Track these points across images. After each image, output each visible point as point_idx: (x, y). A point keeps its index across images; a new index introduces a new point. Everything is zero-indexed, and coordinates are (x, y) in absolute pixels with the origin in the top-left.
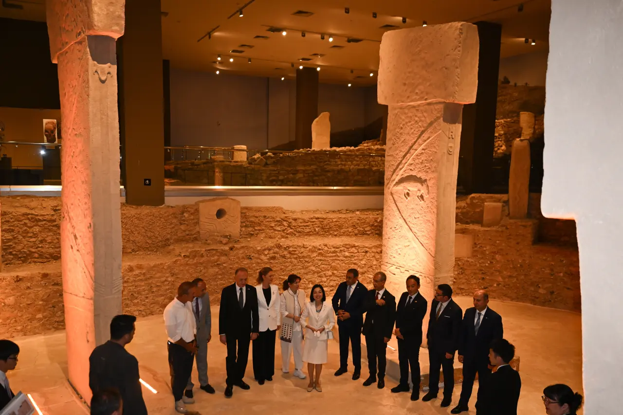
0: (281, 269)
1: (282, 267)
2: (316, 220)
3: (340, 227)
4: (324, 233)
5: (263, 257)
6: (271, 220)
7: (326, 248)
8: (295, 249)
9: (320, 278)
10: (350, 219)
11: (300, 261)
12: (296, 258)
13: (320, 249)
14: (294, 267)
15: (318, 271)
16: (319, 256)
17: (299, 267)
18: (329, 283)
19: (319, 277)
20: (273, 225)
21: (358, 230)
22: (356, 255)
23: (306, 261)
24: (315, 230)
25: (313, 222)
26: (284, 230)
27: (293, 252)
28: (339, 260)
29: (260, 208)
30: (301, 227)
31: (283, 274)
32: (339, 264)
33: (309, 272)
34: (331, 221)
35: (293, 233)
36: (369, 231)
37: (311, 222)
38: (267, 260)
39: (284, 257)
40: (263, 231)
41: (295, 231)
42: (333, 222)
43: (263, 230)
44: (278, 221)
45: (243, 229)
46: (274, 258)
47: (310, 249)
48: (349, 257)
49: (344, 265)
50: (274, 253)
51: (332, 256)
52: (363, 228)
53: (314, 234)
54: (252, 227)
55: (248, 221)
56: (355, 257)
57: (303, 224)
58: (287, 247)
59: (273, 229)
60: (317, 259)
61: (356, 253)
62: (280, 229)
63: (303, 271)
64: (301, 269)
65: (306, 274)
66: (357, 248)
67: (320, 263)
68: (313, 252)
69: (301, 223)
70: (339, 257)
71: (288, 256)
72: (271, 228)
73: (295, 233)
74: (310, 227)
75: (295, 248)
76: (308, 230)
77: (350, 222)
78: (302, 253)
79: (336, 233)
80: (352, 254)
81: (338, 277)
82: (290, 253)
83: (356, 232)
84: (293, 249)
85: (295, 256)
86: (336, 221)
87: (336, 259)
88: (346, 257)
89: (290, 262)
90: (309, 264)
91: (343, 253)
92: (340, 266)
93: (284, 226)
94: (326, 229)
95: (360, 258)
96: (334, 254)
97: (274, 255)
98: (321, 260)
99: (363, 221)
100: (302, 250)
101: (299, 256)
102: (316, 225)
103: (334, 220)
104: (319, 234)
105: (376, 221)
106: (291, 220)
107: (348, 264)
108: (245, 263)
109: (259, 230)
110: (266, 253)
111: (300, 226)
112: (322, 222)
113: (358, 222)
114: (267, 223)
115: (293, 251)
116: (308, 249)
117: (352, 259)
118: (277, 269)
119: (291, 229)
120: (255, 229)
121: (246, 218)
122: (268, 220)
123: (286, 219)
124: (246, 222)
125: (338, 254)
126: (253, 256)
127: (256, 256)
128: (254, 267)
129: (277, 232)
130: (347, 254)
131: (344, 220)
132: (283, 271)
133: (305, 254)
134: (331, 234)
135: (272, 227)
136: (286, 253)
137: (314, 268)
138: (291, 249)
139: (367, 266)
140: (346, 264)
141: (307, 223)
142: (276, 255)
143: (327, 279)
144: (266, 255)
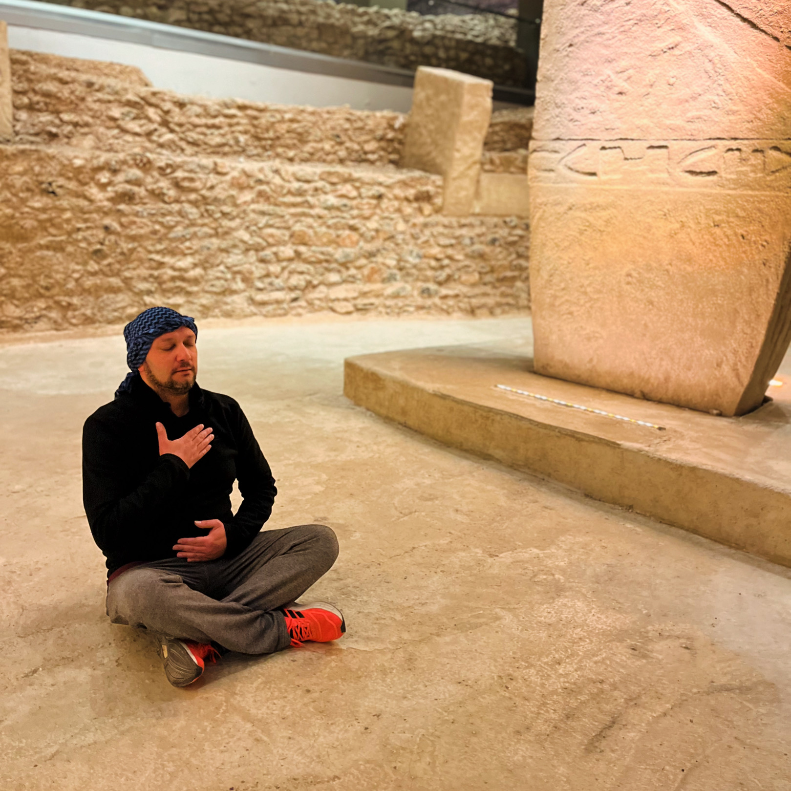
0: (155, 232)
1: (157, 227)
2: (239, 113)
3: (302, 138)
4: (259, 150)
5: (93, 191)
6: (111, 98)
7: (277, 180)
8: (192, 175)
9: (262, 265)
10: (326, 116)
11: (207, 211)
12: (194, 203)
13: (260, 182)
14: (192, 230)
15: (259, 244)
16: (258, 202)
17: (206, 229)
18: (289, 278)
19: (263, 261)
20: (116, 112)
21: (347, 148)
22: (354, 203)
23: (224, 214)
24: (237, 142)
25: (233, 116)
26: (149, 134)
27: (186, 184)
28: (312, 216)
29: (74, 61)
30: (199, 130)
31: (159, 247)
32: (311, 227)
33: (235, 246)
34: (278, 116)
35: (177, 146)
36: (373, 152)
37: (226, 116)
38: (106, 203)
39: (158, 195)
40: (86, 130)
41: (181, 139)
42: (282, 121)
43: (87, 125)
44: (129, 103)
45: (23, 115)
46: (128, 197)
47: (233, 178)
48: (338, 209)
49: (324, 229)
50: (128, 182)
51: (294, 205)
52: (359, 144)
53: (235, 153)
54: (52, 112)
55: (35, 92)
56: (352, 208)
57: (203, 121)
58: (168, 166)
59: (119, 127)
60: (254, 211)
61: (354, 198)
62: (138, 130)
63: (215, 242)
64: (211, 236)
65: (226, 251)
66: (357, 184)
67: (263, 221)
68: (242, 188)
69: (198, 116)
70: (311, 207)
71: (172, 193)
72: (112, 124)
73: (183, 144)
74: (222, 131)
75: (191, 171)
76: (218, 140)
77: (328, 126)
78: (212, 188)
79: (291, 154)
80: (345, 201)
81: (310, 263)
82: (177, 184)
83: (342, 153)
84: (186, 175)
85: (193, 196)
86: (292, 121)
87: (304, 214)
88: (329, 208)
89: (180, 213)
90: (233, 224)
91: (323, 197)
92: (316, 233)
93: (150, 120)
94: (265, 139)
95: (367, 213)
96: (299, 199)
97: (128, 187)
98: (263, 213)
99: (359, 124)
100: (213, 179)
101: (204, 198)
102: (240, 128)
103: (288, 116)
104: (250, 153)
105: (391, 127)
106: (167, 106)
107: (336, 227)
108: (37, 205)
109: (76, 125)
110: (104, 180)
111: (196, 126)
112: (256, 118)
113: (347, 125)
114: (96, 106)
115: (184, 179)
116: (228, 178)
117: (345, 215)
118: (142, 231)
119: (172, 131)
120: (61, 120)
121: (30, 81)
122: (99, 95)
123: (153, 100)
124: (31, 95)
125: (310, 199)
126: (61, 187)
127: (72, 185)
128: (68, 221)
129: (129, 138)
130: (332, 200)
131: (312, 118)
132: (160, 241)
133: (219, 193)
134: (278, 155)
135: (114, 119)
136: (164, 184)
137: (246, 237)
138: (179, 174)
139: (382, 236)
140: (329, 227)
141: (215, 117)
142: (136, 189)
143: (283, 269)
144: (103, 187)
